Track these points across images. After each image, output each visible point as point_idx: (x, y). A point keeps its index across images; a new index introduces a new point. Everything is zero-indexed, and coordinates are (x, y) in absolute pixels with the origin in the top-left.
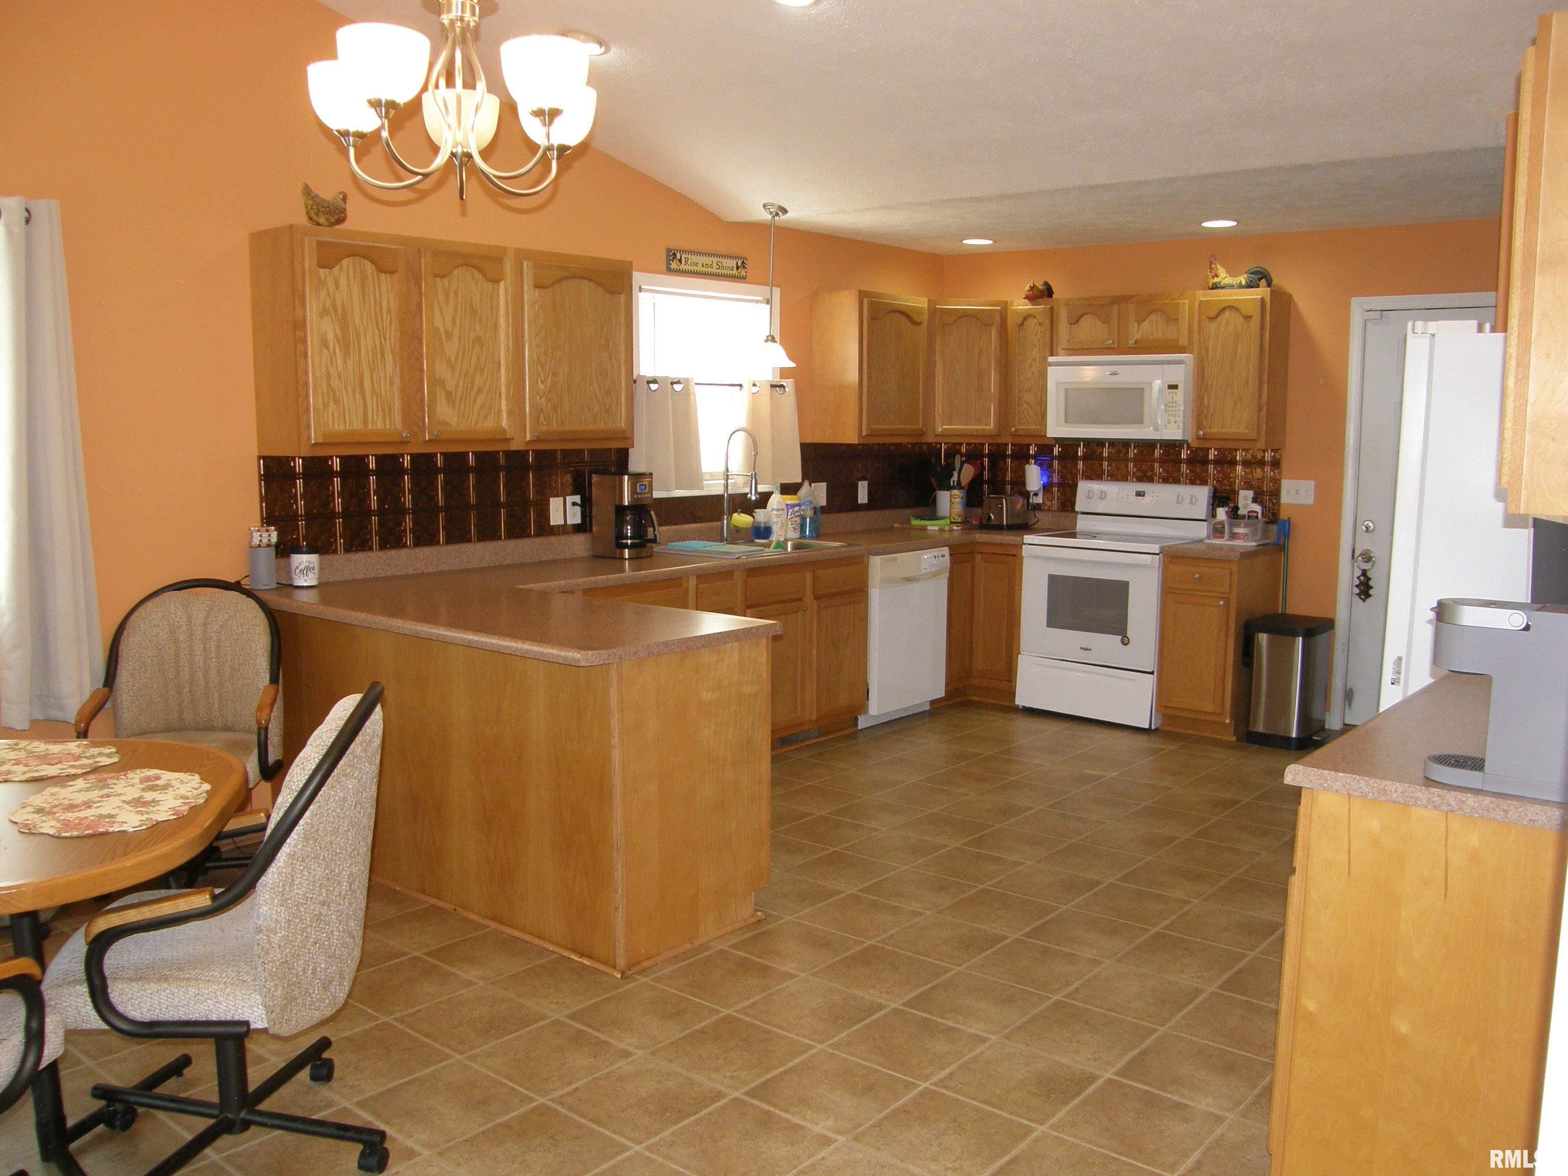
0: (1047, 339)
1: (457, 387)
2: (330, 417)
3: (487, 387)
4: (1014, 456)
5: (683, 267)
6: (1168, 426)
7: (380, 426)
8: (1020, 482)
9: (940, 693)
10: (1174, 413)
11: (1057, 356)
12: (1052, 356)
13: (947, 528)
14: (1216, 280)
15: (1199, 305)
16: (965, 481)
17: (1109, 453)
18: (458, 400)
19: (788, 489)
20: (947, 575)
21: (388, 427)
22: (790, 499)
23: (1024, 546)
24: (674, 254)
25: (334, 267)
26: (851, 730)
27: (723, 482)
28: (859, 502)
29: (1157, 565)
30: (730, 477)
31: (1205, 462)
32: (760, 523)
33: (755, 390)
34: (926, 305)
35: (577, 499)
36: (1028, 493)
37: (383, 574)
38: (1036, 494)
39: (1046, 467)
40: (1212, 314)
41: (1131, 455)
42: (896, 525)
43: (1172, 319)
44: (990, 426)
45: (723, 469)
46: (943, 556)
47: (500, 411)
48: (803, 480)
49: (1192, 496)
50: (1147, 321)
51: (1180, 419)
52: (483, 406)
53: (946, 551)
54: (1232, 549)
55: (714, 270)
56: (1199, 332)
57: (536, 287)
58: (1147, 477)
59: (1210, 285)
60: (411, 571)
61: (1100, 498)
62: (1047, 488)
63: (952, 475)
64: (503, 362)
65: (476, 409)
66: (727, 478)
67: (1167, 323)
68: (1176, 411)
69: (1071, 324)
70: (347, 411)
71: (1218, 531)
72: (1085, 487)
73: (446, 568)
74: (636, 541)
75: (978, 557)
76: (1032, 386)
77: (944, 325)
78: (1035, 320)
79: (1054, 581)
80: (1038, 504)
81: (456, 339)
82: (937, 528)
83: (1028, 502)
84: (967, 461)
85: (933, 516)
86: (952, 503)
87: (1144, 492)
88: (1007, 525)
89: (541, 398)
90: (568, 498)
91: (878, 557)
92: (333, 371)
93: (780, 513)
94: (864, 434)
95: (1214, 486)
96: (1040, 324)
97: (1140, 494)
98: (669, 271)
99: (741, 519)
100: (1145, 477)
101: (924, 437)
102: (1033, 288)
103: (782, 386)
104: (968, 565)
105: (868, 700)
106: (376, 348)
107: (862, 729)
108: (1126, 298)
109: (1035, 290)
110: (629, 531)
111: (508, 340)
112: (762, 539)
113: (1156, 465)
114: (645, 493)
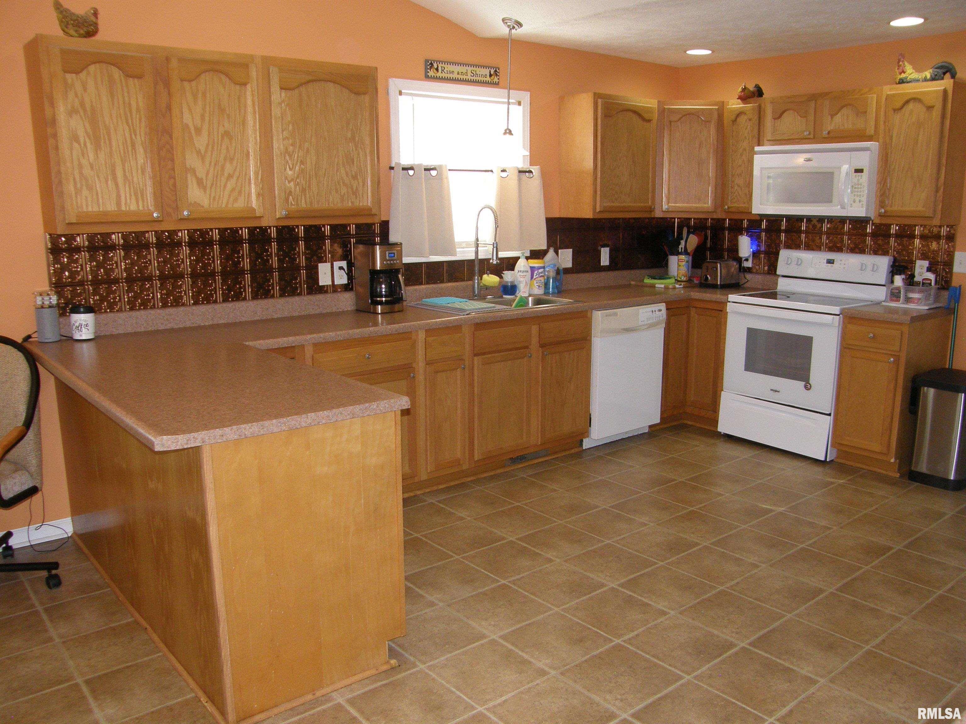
0: (756, 131)
1: (207, 174)
2: (84, 201)
3: (237, 174)
4: (730, 229)
5: (439, 74)
6: (854, 205)
7: (133, 207)
8: (734, 249)
9: (657, 420)
10: (859, 194)
11: (763, 145)
12: (759, 145)
13: (671, 286)
14: (903, 76)
15: (886, 99)
16: (691, 248)
17: (806, 227)
18: (209, 185)
19: (536, 255)
20: (664, 325)
21: (141, 208)
22: (535, 263)
23: (728, 303)
24: (431, 64)
25: (81, 72)
26: (577, 450)
27: (474, 249)
28: (602, 265)
29: (837, 324)
30: (479, 245)
31: (888, 236)
32: (507, 282)
33: (504, 175)
34: (656, 106)
35: (344, 264)
36: (741, 258)
37: (162, 327)
38: (747, 260)
39: (755, 238)
40: (898, 105)
41: (824, 229)
42: (633, 283)
43: (862, 113)
44: (708, 204)
45: (473, 239)
46: (660, 310)
47: (250, 194)
48: (549, 246)
49: (874, 265)
50: (839, 114)
51: (864, 199)
52: (233, 190)
53: (663, 306)
54: (906, 312)
55: (469, 77)
56: (885, 122)
57: (282, 88)
58: (837, 247)
59: (897, 81)
60: (188, 324)
61: (797, 264)
62: (755, 254)
63: (679, 244)
64: (251, 153)
65: (227, 193)
66: (477, 246)
67: (857, 115)
68: (858, 192)
69: (775, 119)
70: (100, 195)
71: (894, 295)
72: (784, 254)
73: (222, 321)
74: (389, 299)
75: (693, 312)
76: (742, 171)
77: (670, 122)
78: (746, 117)
79: (752, 333)
80: (748, 268)
81: (205, 133)
82: (663, 286)
83: (740, 265)
84: (693, 233)
85: (664, 276)
86: (679, 266)
87: (834, 260)
88: (721, 284)
89: (289, 182)
90: (335, 263)
91: (599, 312)
92: (84, 162)
93: (525, 274)
94: (598, 210)
95: (894, 256)
96: (750, 120)
97: (830, 262)
98: (427, 77)
99: (490, 279)
100: (836, 248)
101: (653, 213)
102: (744, 90)
103: (530, 172)
104: (685, 317)
105: (590, 426)
106: (126, 141)
107: (586, 449)
108: (824, 95)
109: (746, 91)
110: (384, 290)
111: (255, 134)
112: (509, 295)
113: (846, 238)
114: (393, 260)
